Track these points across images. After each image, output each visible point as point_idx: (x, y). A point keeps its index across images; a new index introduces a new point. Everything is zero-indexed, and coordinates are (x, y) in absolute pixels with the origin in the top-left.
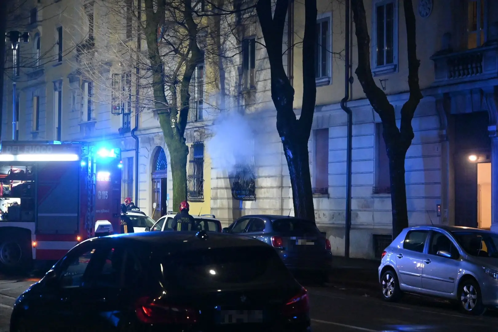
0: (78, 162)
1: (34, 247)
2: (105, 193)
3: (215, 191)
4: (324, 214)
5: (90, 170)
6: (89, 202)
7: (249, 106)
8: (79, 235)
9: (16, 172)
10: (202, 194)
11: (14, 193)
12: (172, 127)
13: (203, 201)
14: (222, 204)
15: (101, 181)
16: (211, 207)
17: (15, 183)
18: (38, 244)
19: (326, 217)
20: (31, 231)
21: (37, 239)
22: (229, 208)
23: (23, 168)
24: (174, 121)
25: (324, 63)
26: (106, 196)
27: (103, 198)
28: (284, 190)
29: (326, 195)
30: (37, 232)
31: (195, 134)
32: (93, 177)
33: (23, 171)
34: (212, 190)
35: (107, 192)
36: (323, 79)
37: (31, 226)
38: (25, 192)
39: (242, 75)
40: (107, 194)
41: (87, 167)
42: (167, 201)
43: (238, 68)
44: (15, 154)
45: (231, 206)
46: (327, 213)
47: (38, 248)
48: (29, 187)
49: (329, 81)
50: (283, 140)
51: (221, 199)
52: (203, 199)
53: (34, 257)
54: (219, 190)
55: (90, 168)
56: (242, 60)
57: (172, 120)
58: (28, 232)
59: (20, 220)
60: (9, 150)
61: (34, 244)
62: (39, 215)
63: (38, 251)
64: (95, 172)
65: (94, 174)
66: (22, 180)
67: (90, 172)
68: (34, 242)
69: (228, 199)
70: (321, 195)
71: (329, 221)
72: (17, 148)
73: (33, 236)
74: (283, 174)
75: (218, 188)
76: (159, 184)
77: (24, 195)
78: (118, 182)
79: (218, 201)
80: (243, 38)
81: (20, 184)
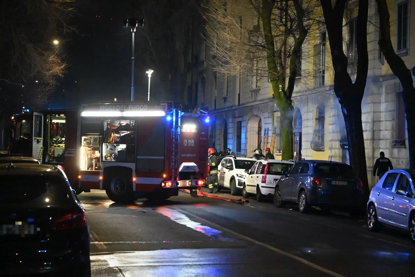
0: (164, 118)
1: (134, 182)
2: (192, 142)
3: (331, 142)
4: (402, 161)
5: (174, 124)
6: (174, 148)
7: (353, 74)
8: (166, 174)
9: (123, 125)
10: (323, 145)
11: (122, 140)
12: (280, 91)
13: (324, 151)
14: (335, 153)
15: (188, 132)
16: (329, 155)
17: (123, 133)
18: (137, 179)
19: (403, 164)
20: (132, 169)
21: (137, 176)
22: (340, 156)
23: (128, 122)
24: (281, 86)
25: (405, 38)
26: (193, 144)
27: (189, 145)
28: (375, 141)
29: (403, 146)
30: (136, 170)
31: (319, 97)
32: (178, 129)
33: (128, 124)
34: (329, 142)
35: (193, 141)
36: (403, 50)
37: (132, 166)
38: (129, 140)
39: (349, 49)
40: (193, 142)
41: (172, 121)
42: (301, 150)
43: (347, 44)
44: (122, 111)
45: (341, 155)
46: (404, 161)
47: (136, 183)
48: (132, 136)
49: (407, 53)
50: (339, 100)
51: (335, 149)
52: (324, 149)
53: (134, 190)
54: (333, 142)
55: (174, 122)
56: (349, 38)
57: (280, 86)
58: (131, 170)
59: (126, 161)
60: (118, 108)
61: (134, 179)
62: (138, 157)
63: (137, 185)
64: (179, 124)
65: (179, 126)
66: (128, 131)
67: (174, 125)
68: (135, 178)
69: (339, 149)
70: (400, 146)
71: (406, 167)
72: (123, 107)
73: (134, 174)
74: (374, 129)
75: (333, 140)
76: (298, 137)
77: (129, 142)
78: (205, 133)
79: (333, 150)
80: (350, 20)
81: (126, 134)
